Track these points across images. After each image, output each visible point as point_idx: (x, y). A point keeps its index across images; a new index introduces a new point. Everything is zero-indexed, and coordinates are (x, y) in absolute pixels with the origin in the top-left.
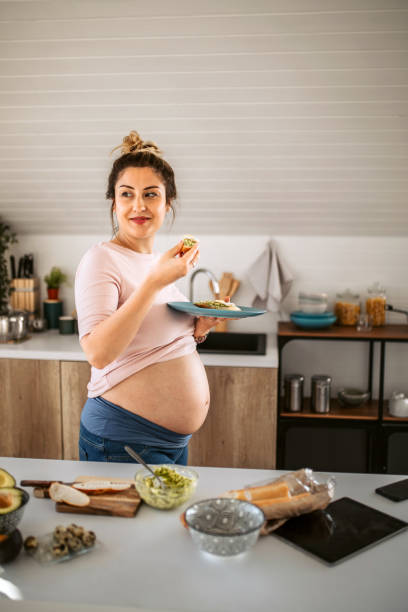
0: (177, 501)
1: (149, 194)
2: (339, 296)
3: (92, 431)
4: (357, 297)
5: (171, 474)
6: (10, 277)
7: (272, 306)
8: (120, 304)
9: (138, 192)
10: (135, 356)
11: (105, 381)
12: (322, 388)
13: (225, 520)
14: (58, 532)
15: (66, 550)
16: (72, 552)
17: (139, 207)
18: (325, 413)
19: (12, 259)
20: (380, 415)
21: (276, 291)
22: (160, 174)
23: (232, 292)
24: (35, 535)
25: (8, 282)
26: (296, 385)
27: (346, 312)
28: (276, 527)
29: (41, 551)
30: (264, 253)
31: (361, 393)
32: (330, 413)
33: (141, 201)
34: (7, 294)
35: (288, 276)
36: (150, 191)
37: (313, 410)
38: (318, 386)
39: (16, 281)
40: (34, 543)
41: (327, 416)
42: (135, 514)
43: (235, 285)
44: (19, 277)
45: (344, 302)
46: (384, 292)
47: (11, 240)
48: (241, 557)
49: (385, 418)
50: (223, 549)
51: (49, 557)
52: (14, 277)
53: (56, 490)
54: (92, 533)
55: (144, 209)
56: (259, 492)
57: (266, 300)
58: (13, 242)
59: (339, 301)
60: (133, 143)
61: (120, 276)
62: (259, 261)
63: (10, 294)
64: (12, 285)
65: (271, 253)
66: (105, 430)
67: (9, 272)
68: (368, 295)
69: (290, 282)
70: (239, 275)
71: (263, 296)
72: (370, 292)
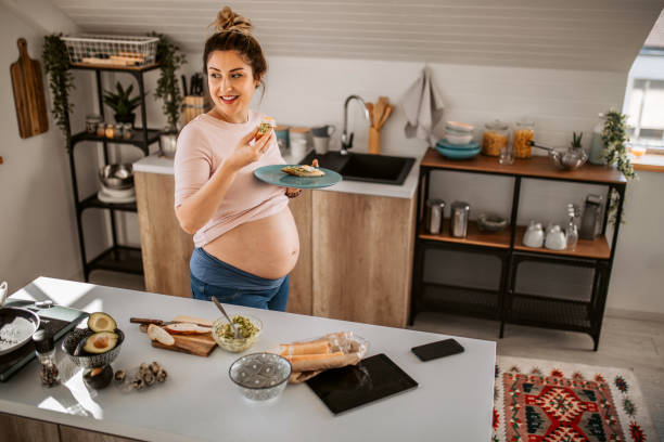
0: (241, 348)
1: (235, 75)
2: (487, 127)
3: (196, 276)
4: (505, 128)
5: (246, 322)
6: (182, 94)
7: (421, 134)
8: (211, 174)
9: (224, 74)
10: (227, 217)
11: (203, 237)
12: (460, 215)
13: (268, 370)
14: (141, 368)
15: (142, 384)
16: (148, 385)
17: (225, 88)
18: (461, 238)
19: (183, 78)
20: (512, 244)
21: (426, 118)
22: (244, 56)
23: (385, 118)
24: (123, 370)
25: (180, 99)
26: (436, 212)
27: (493, 142)
28: (309, 377)
29: (127, 382)
30: (419, 81)
31: (500, 220)
32: (467, 238)
33: (227, 81)
34: (179, 110)
35: (440, 104)
36: (235, 73)
37: (451, 234)
38: (457, 213)
39: (188, 98)
40: (122, 376)
41: (464, 241)
42: (209, 354)
43: (388, 110)
44: (192, 94)
45: (491, 133)
46: (533, 125)
47: (181, 60)
48: (273, 400)
49: (516, 247)
51: (130, 388)
52: (186, 95)
53: (152, 330)
54: (164, 372)
55: (230, 89)
56: (302, 348)
57: (416, 127)
58: (183, 63)
59: (487, 131)
60: (225, 20)
61: (212, 153)
62: (413, 87)
63: (182, 111)
64: (183, 102)
65: (426, 80)
66: (204, 277)
67: (182, 91)
68: (517, 128)
69: (441, 110)
70: (393, 100)
71: (413, 123)
72: (518, 124)
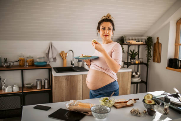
9: (106, 28)
50: (100, 117)
